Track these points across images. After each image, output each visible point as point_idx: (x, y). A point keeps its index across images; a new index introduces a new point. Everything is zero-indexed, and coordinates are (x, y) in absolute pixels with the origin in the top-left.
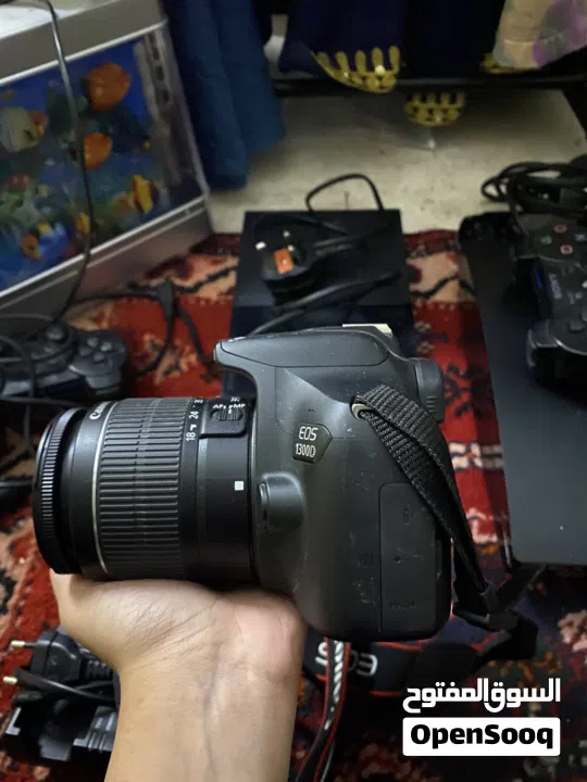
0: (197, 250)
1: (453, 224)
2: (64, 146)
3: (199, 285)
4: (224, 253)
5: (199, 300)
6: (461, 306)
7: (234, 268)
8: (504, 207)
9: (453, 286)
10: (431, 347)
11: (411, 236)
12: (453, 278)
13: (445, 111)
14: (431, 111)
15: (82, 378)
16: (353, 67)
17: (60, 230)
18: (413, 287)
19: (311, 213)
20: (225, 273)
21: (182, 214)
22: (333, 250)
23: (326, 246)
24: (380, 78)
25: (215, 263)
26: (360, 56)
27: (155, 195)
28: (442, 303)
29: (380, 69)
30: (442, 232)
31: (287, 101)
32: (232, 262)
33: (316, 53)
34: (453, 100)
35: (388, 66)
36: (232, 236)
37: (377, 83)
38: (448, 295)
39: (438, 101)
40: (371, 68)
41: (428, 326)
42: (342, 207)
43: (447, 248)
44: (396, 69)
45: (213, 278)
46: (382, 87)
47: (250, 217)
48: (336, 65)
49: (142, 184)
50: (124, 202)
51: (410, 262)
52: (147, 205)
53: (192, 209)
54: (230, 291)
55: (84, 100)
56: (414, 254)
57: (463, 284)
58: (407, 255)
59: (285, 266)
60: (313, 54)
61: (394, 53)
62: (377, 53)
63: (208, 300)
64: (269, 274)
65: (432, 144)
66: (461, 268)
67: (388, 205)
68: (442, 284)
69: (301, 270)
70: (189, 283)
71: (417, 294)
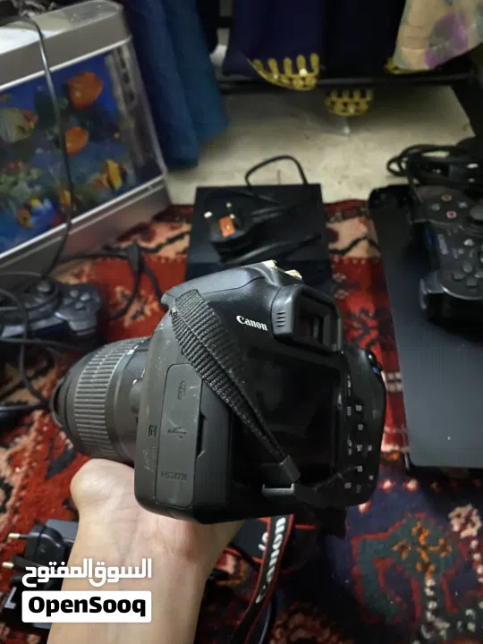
0: (159, 218)
1: (364, 195)
2: (50, 138)
3: (160, 247)
4: (181, 220)
5: (160, 258)
6: (370, 260)
7: (187, 233)
8: (403, 181)
9: (364, 244)
10: (346, 294)
11: (329, 205)
12: (364, 238)
13: (357, 104)
14: (345, 104)
15: (65, 323)
16: (281, 71)
17: (48, 204)
18: (332, 246)
19: (249, 187)
20: (181, 237)
21: (146, 190)
22: (266, 217)
23: (261, 214)
24: (303, 79)
25: (173, 228)
26: (288, 62)
27: (124, 175)
28: (356, 259)
29: (303, 72)
30: (354, 201)
31: (230, 98)
32: (186, 228)
33: (252, 60)
34: (363, 95)
35: (309, 69)
36: (186, 207)
37: (301, 83)
38: (359, 252)
39: (351, 96)
40: (296, 70)
41: (344, 277)
42: (275, 183)
43: (359, 214)
44: (316, 71)
45: (171, 241)
46: (305, 86)
47: (201, 192)
48: (268, 70)
49: (113, 166)
50: (99, 182)
51: (330, 226)
52: (118, 183)
53: (154, 186)
54: (184, 252)
55: (66, 101)
56: (332, 219)
57: (371, 243)
58: (328, 220)
59: (228, 230)
60: (249, 61)
61: (315, 59)
62: (301, 60)
63: (167, 259)
64: (215, 237)
65: (347, 130)
66: (369, 230)
67: (311, 180)
68: (355, 243)
69: (241, 233)
70: (152, 245)
71: (335, 251)
